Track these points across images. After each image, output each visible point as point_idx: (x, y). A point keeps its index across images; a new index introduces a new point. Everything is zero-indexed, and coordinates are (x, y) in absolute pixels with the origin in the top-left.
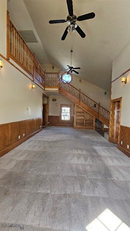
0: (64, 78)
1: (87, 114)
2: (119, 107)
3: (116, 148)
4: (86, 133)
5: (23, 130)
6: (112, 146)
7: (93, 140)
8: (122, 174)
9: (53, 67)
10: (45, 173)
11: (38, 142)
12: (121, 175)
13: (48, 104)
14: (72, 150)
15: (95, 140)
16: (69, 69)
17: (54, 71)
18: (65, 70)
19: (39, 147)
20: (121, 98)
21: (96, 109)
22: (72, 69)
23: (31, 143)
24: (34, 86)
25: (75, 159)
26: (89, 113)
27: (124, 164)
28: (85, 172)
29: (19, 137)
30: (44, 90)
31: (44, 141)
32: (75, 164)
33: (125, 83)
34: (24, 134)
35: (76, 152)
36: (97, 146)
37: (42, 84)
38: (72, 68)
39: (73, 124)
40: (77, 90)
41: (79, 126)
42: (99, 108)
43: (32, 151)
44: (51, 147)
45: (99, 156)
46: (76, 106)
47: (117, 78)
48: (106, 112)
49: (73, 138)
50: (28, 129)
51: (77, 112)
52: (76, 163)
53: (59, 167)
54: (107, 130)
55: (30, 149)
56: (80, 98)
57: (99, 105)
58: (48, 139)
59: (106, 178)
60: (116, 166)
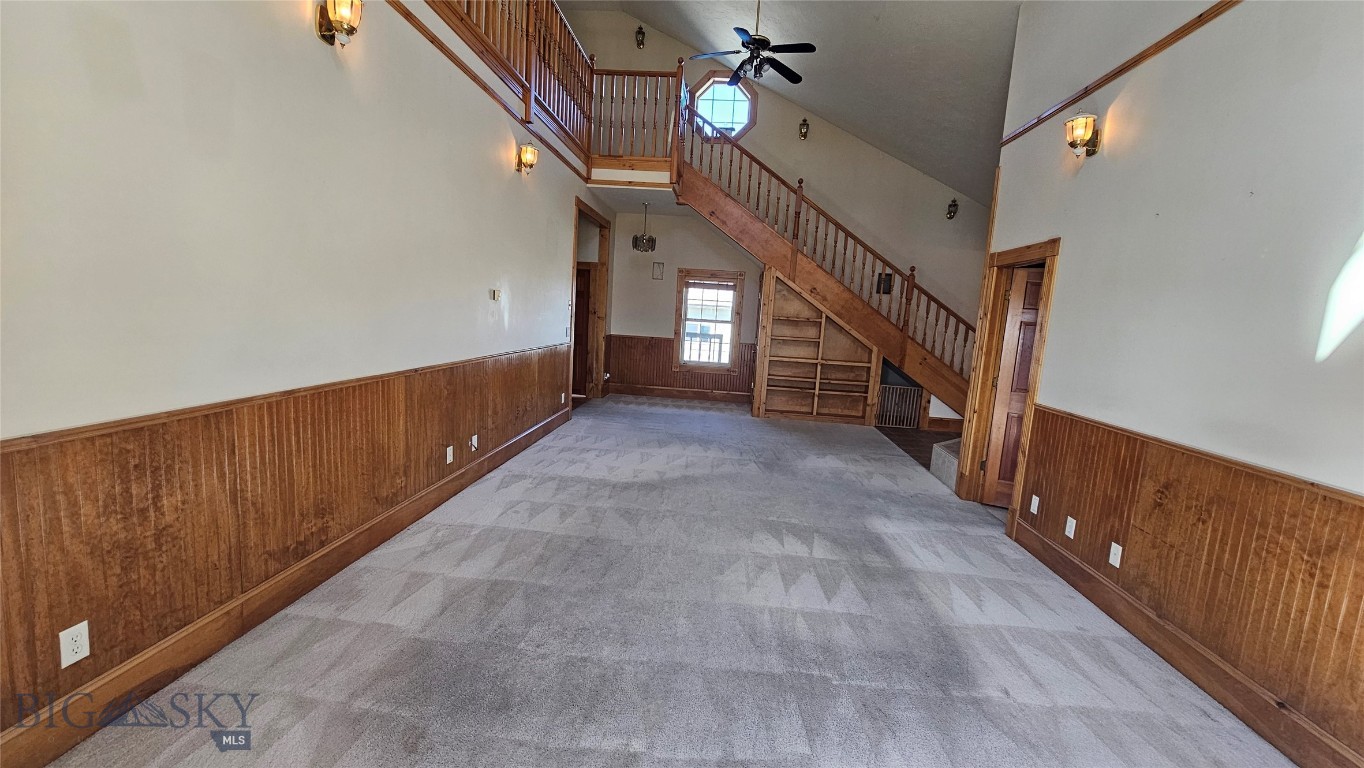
0: (703, 108)
1: (833, 331)
2: (1035, 297)
3: (998, 533)
4: (826, 443)
5: (469, 416)
6: (972, 523)
7: (866, 482)
8: (1028, 672)
9: (640, 32)
10: (608, 652)
11: (552, 485)
12: (1026, 677)
13: (604, 264)
14: (750, 535)
15: (879, 482)
16: (746, 54)
17: (645, 60)
18: (720, 58)
19: (563, 515)
20: (1054, 242)
21: (891, 303)
22: (766, 54)
23: (516, 491)
24: (529, 156)
25: (772, 581)
26: (847, 327)
27: (1041, 620)
28: (829, 651)
29: (450, 450)
30: (587, 179)
31: (591, 483)
32: (770, 610)
33: (1090, 153)
34: (475, 439)
35: (768, 546)
36: (887, 516)
37: (573, 140)
38: (763, 43)
39: (751, 391)
40: (784, 183)
41: (780, 403)
42: (909, 301)
43: (526, 531)
44: (629, 515)
45: (901, 575)
46: (770, 285)
47: (1040, 121)
48: (947, 326)
49: (753, 468)
50: (495, 413)
51: (777, 320)
52: (774, 603)
53: (682, 625)
54: (950, 432)
55: (513, 522)
56: (796, 236)
57: (910, 281)
58: (611, 469)
59: (943, 688)
60: (996, 629)
